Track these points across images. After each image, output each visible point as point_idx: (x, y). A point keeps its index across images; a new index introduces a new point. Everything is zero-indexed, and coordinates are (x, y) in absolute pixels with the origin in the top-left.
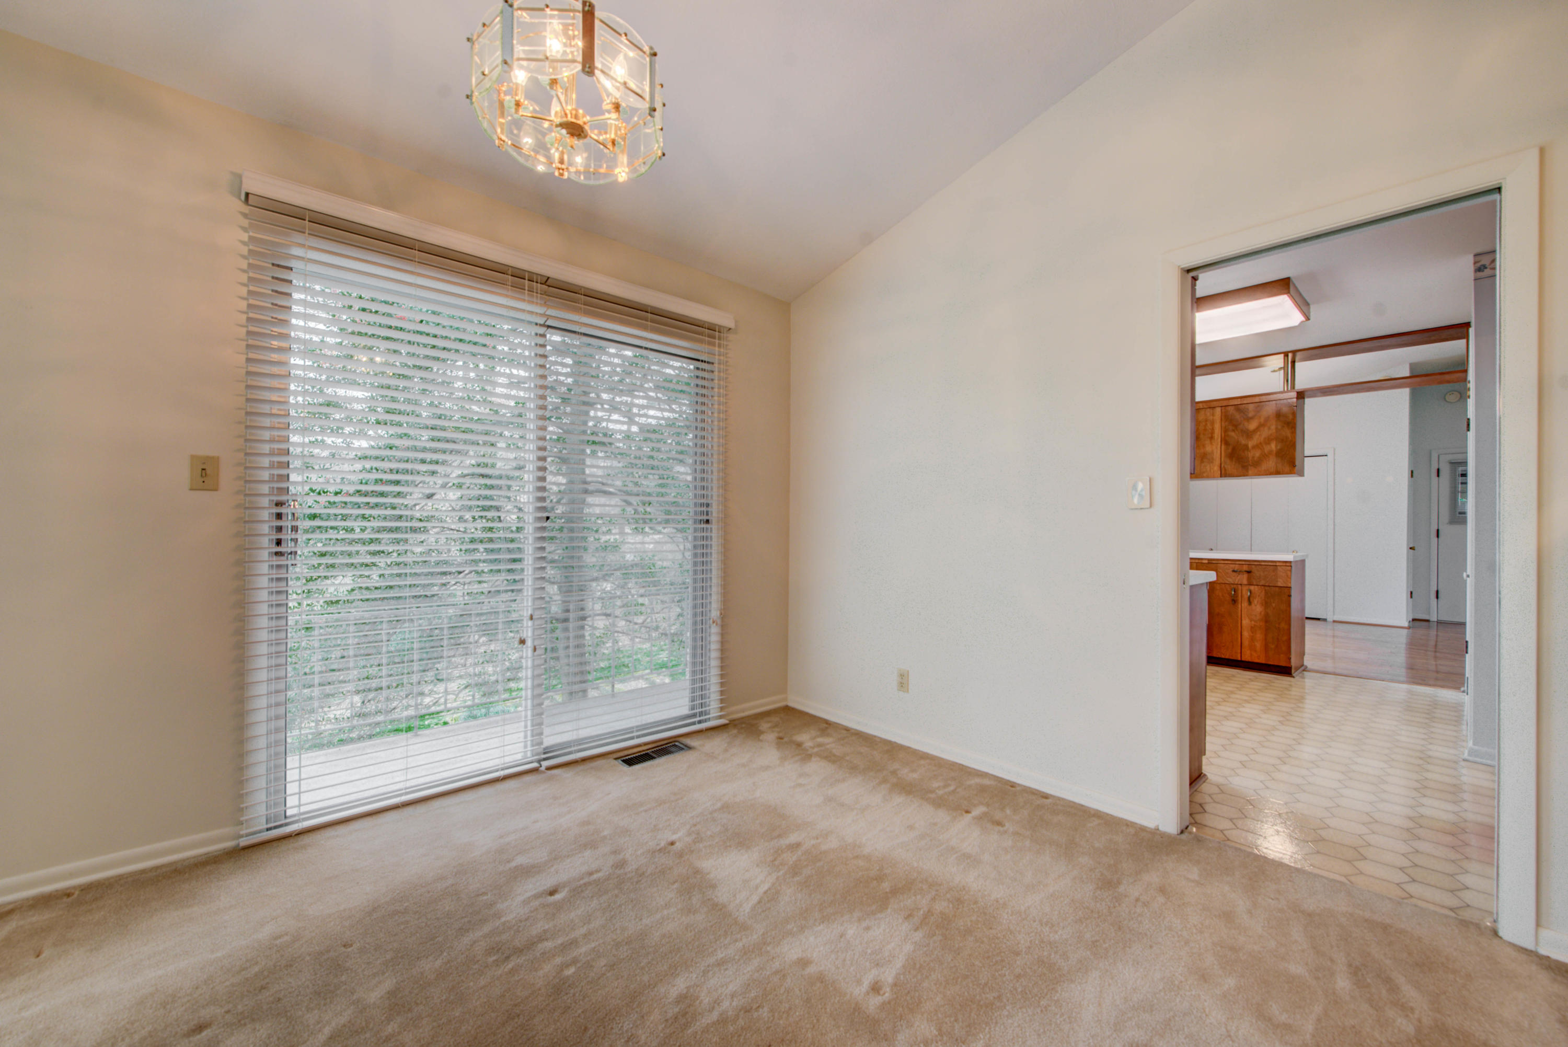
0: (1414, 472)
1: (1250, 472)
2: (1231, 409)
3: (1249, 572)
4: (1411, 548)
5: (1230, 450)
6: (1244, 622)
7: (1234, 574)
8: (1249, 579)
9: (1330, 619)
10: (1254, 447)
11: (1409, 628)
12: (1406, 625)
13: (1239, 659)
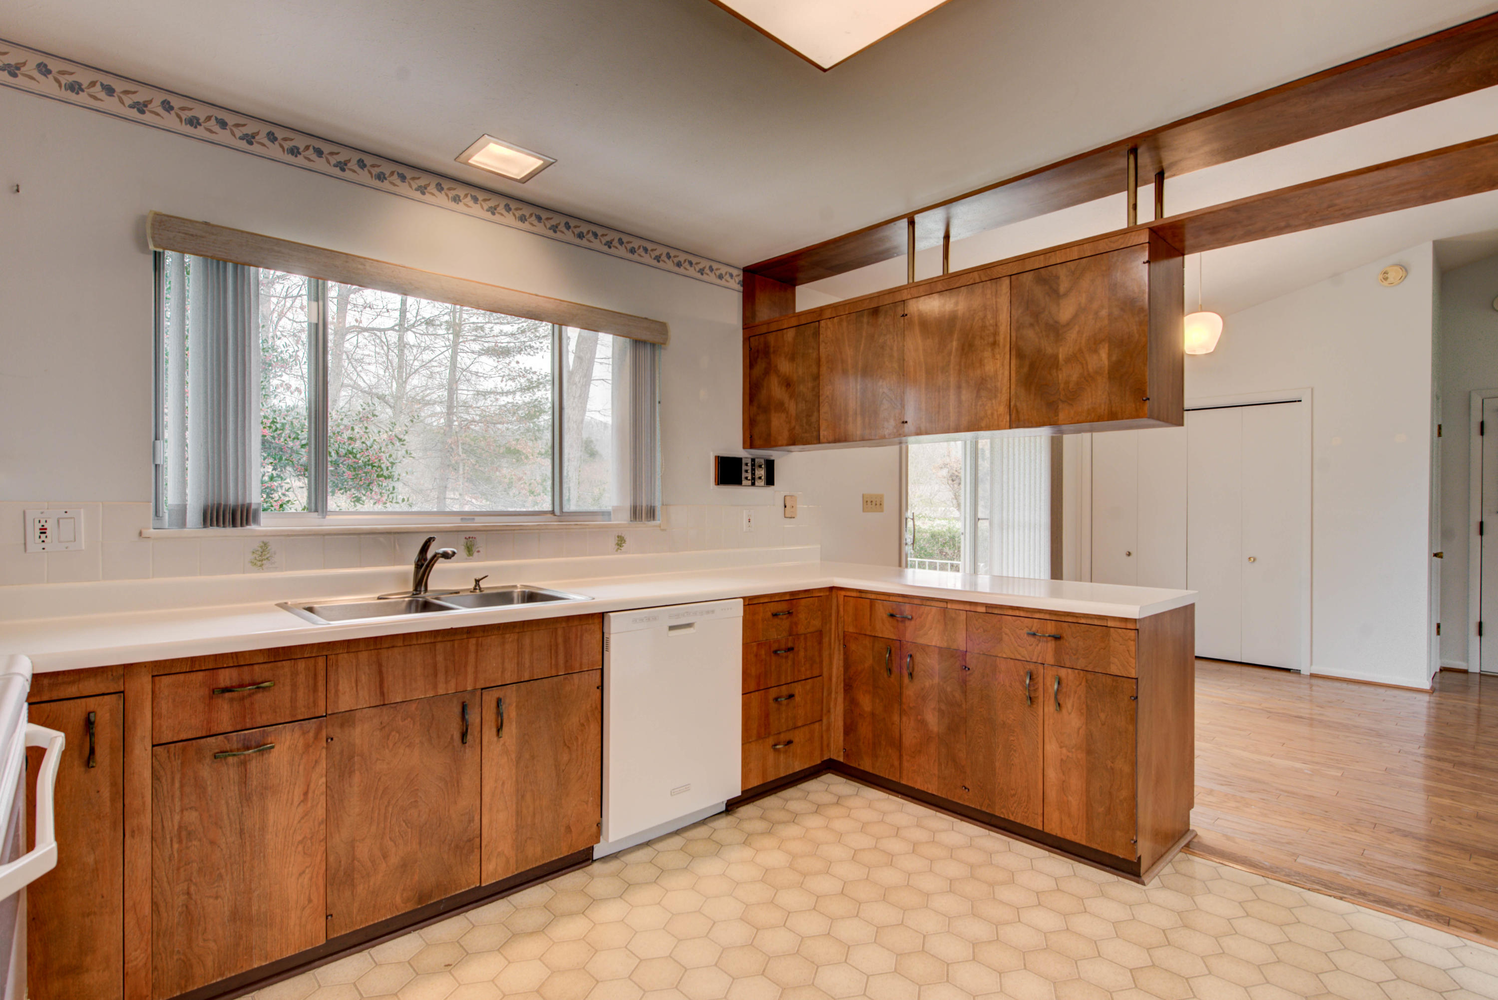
0: (1443, 428)
1: (1062, 416)
2: (1028, 278)
3: (1057, 638)
4: (1436, 555)
5: (1025, 370)
6: (1048, 747)
7: (1032, 639)
8: (1057, 652)
9: (1305, 671)
10: (1068, 360)
11: (1433, 691)
12: (1426, 685)
13: (1040, 828)
